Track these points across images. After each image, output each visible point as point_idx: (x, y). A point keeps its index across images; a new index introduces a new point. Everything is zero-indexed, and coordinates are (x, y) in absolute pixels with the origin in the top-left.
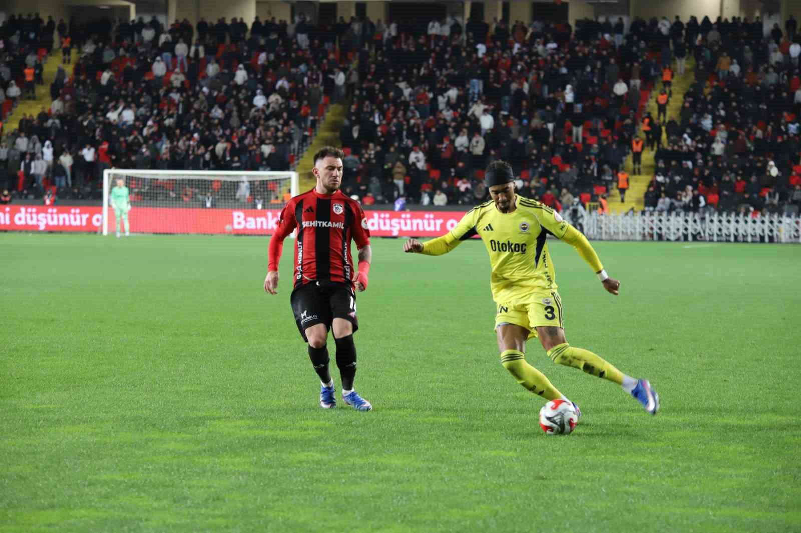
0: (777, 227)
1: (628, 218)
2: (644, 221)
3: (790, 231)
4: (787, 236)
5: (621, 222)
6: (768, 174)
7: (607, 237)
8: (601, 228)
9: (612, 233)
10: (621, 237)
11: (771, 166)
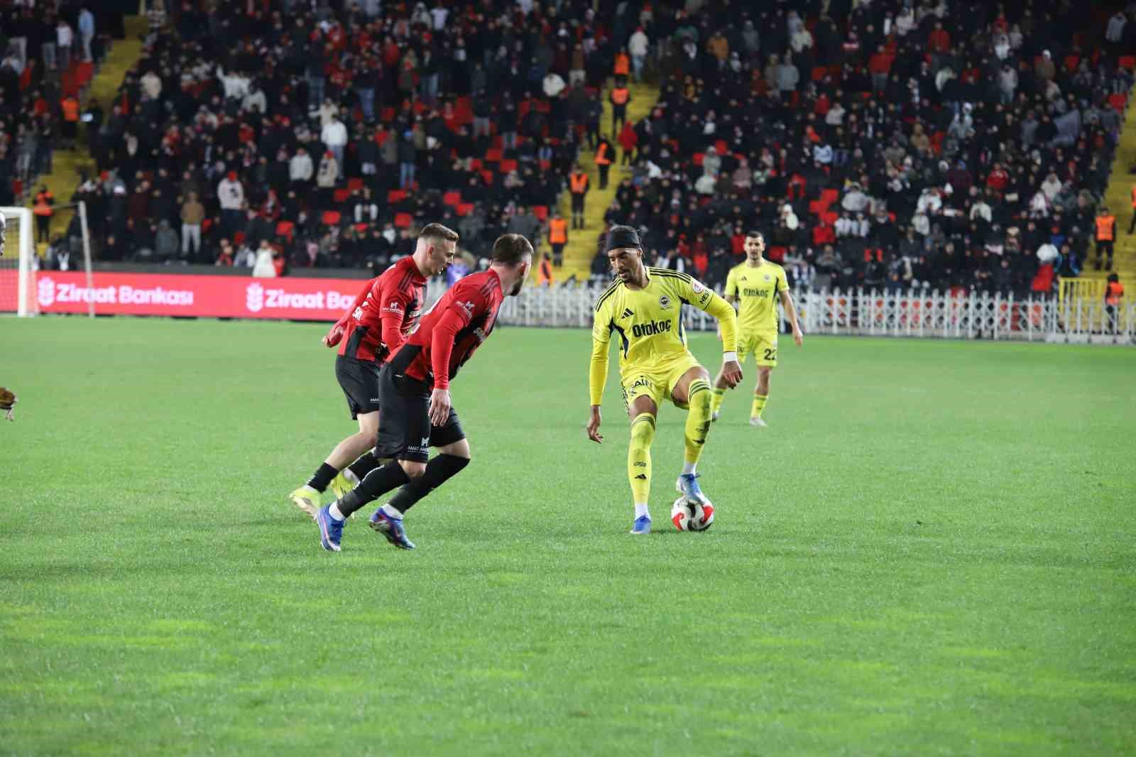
0: (799, 308)
1: (566, 291)
2: (592, 296)
3: (818, 315)
4: (814, 322)
5: (555, 298)
6: (783, 225)
7: (534, 321)
8: (524, 307)
9: (541, 315)
10: (555, 322)
11: (787, 213)
